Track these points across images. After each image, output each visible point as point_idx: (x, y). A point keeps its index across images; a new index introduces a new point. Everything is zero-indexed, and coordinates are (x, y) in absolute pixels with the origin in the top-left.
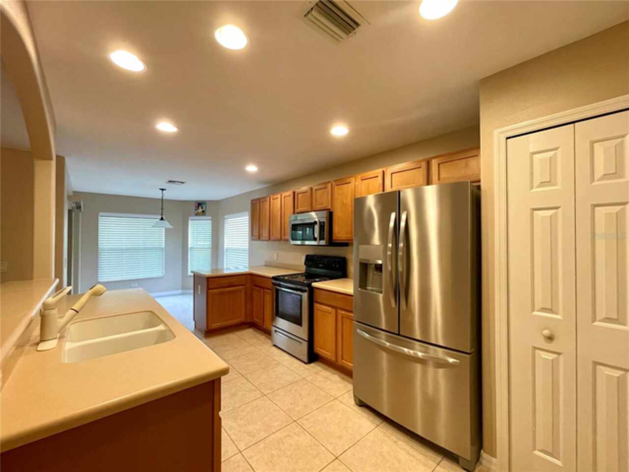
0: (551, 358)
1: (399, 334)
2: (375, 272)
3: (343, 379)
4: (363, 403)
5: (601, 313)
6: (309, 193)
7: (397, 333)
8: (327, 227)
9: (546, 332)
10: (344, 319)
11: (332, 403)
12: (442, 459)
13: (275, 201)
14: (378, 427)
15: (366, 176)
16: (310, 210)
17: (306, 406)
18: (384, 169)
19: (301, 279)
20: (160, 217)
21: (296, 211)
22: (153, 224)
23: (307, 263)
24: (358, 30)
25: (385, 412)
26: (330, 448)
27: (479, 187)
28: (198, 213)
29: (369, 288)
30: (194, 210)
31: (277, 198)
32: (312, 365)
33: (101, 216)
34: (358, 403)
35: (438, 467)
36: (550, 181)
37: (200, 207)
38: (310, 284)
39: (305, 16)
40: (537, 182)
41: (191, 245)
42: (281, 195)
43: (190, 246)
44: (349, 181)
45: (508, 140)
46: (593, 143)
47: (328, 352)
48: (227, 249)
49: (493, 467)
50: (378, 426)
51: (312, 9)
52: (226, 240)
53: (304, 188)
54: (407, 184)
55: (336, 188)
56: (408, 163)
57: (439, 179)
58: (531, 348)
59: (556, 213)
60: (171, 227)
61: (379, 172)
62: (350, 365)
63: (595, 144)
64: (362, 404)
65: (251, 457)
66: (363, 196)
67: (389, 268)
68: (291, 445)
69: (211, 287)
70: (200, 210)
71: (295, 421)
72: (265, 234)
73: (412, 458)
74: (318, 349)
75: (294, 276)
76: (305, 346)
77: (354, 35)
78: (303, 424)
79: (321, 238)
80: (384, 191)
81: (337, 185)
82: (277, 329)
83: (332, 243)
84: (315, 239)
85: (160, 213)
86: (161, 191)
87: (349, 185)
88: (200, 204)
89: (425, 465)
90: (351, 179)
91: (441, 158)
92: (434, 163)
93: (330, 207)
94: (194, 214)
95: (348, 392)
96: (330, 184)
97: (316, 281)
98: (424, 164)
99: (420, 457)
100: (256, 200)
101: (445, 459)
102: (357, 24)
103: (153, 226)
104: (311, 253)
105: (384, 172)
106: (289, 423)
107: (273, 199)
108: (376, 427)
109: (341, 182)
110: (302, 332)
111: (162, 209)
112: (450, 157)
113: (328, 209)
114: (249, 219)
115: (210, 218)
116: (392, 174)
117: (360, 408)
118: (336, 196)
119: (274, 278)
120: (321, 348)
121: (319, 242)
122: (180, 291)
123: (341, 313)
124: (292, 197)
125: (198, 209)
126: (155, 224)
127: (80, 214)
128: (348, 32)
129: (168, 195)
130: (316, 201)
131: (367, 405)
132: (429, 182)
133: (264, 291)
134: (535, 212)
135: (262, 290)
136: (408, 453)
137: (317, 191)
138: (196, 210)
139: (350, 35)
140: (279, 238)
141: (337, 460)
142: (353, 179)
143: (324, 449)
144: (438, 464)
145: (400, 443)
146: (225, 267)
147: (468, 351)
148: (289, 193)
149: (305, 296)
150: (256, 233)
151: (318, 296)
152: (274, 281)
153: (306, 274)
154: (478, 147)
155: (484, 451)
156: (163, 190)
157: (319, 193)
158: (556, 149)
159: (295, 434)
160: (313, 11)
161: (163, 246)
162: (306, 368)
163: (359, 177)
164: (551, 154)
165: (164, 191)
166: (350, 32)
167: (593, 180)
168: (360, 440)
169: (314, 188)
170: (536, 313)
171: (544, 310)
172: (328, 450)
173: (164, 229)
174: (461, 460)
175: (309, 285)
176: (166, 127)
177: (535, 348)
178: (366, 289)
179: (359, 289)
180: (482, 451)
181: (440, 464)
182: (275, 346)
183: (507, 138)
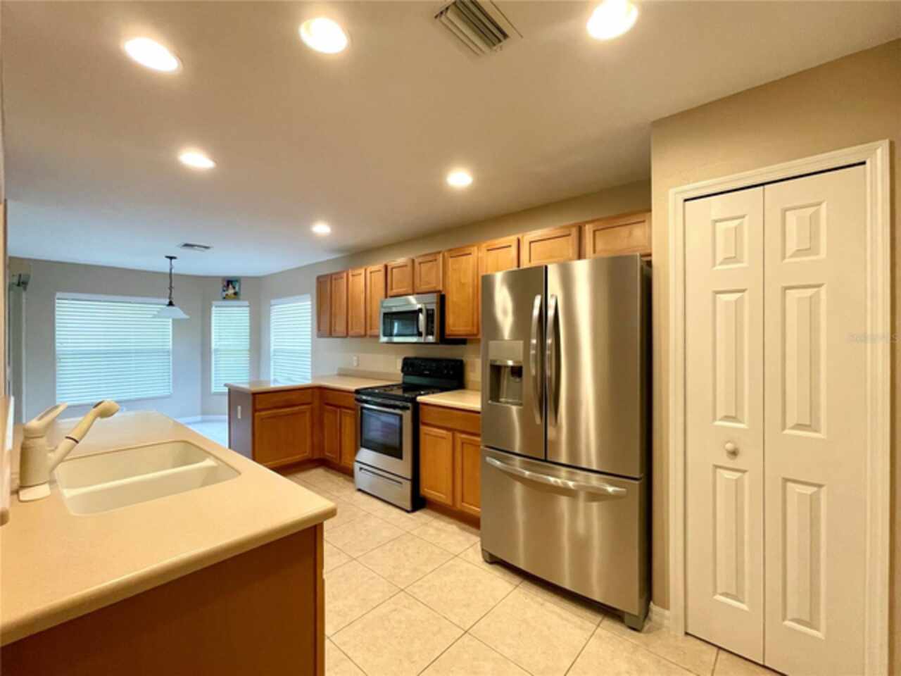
0: (735, 478)
1: (545, 461)
2: (512, 378)
3: (463, 529)
4: (496, 557)
5: (792, 419)
6: (409, 269)
7: (543, 458)
8: (438, 317)
9: (729, 446)
10: (465, 445)
11: (451, 562)
12: (603, 619)
13: (357, 279)
14: (518, 588)
15: (495, 245)
16: (410, 291)
17: (415, 570)
18: (520, 236)
19: (399, 392)
20: (167, 301)
21: (390, 293)
22: (155, 313)
23: (405, 369)
24: (504, 43)
25: (522, 565)
26: (455, 620)
27: (649, 264)
28: (227, 295)
29: (502, 400)
30: (221, 290)
31: (360, 274)
32: (418, 513)
33: (59, 299)
34: (488, 560)
35: (599, 629)
36: (735, 257)
37: (230, 286)
38: (415, 398)
39: (436, 17)
40: (720, 258)
41: (216, 345)
42: (366, 270)
43: (213, 346)
44: (468, 252)
45: (687, 203)
46: (785, 211)
47: (442, 493)
48: (275, 351)
49: (666, 622)
50: (517, 586)
51: (447, 9)
52: (272, 338)
53: (401, 260)
54: (551, 257)
55: (451, 260)
56: (551, 228)
57: (594, 251)
58: (711, 467)
59: (742, 298)
60: (187, 317)
61: (512, 239)
62: (474, 510)
63: (788, 213)
64: (493, 560)
65: (344, 644)
66: (489, 273)
67: (533, 372)
68: (400, 622)
69: (258, 407)
70: (231, 291)
71: (402, 590)
72: (340, 327)
73: (565, 622)
74: (426, 490)
75: (387, 389)
76: (407, 486)
77: (498, 50)
78: (415, 593)
79: (429, 332)
80: (519, 266)
81: (451, 257)
82: (363, 466)
83: (444, 339)
84: (420, 334)
85: (168, 295)
86: (169, 260)
87: (470, 256)
88: (230, 282)
89: (581, 628)
90: (472, 249)
91: (596, 223)
92: (588, 229)
93: (440, 288)
94: (221, 298)
95: (472, 546)
96: (441, 255)
97: (421, 395)
98: (574, 231)
99: (576, 619)
100: (326, 276)
101: (606, 619)
102: (505, 36)
103: (155, 316)
104: (411, 354)
105: (519, 241)
106: (394, 593)
107: (353, 275)
108: (515, 588)
109: (460, 252)
110: (402, 467)
111: (171, 288)
112: (610, 223)
113: (439, 292)
114: (312, 305)
115: (247, 303)
116: (530, 243)
117: (490, 566)
118: (450, 273)
119: (357, 392)
120: (431, 488)
121: (425, 338)
122: (199, 418)
123: (460, 438)
124: (382, 273)
125: (227, 290)
126: (158, 312)
127: (24, 295)
128: (491, 44)
129: (180, 267)
130: (420, 281)
131: (502, 560)
132: (580, 256)
133: (340, 411)
134: (718, 296)
135: (338, 410)
136: (559, 616)
137: (422, 265)
138: (224, 291)
139: (495, 48)
140: (363, 333)
141: (467, 634)
142: (476, 248)
143: (447, 622)
144: (598, 626)
145: (548, 604)
146: (272, 378)
147: (637, 476)
148: (378, 266)
149: (407, 415)
150: (326, 327)
151: (425, 415)
152: (358, 396)
153: (403, 385)
154: (650, 210)
155: (654, 603)
156: (171, 258)
157: (424, 268)
158: (743, 217)
159: (405, 607)
160: (449, 11)
161: (170, 346)
162: (410, 518)
163: (484, 246)
164: (736, 222)
165: (173, 260)
166: (494, 45)
167: (784, 257)
168: (495, 606)
169: (417, 261)
170: (718, 423)
171: (727, 418)
172: (453, 623)
173: (171, 320)
174: (626, 618)
175: (413, 401)
176: (195, 159)
177: (716, 467)
178: (498, 401)
179: (490, 402)
180: (652, 603)
181: (601, 625)
182: (360, 490)
183: (686, 200)
